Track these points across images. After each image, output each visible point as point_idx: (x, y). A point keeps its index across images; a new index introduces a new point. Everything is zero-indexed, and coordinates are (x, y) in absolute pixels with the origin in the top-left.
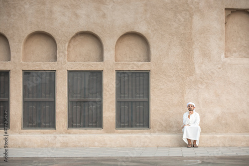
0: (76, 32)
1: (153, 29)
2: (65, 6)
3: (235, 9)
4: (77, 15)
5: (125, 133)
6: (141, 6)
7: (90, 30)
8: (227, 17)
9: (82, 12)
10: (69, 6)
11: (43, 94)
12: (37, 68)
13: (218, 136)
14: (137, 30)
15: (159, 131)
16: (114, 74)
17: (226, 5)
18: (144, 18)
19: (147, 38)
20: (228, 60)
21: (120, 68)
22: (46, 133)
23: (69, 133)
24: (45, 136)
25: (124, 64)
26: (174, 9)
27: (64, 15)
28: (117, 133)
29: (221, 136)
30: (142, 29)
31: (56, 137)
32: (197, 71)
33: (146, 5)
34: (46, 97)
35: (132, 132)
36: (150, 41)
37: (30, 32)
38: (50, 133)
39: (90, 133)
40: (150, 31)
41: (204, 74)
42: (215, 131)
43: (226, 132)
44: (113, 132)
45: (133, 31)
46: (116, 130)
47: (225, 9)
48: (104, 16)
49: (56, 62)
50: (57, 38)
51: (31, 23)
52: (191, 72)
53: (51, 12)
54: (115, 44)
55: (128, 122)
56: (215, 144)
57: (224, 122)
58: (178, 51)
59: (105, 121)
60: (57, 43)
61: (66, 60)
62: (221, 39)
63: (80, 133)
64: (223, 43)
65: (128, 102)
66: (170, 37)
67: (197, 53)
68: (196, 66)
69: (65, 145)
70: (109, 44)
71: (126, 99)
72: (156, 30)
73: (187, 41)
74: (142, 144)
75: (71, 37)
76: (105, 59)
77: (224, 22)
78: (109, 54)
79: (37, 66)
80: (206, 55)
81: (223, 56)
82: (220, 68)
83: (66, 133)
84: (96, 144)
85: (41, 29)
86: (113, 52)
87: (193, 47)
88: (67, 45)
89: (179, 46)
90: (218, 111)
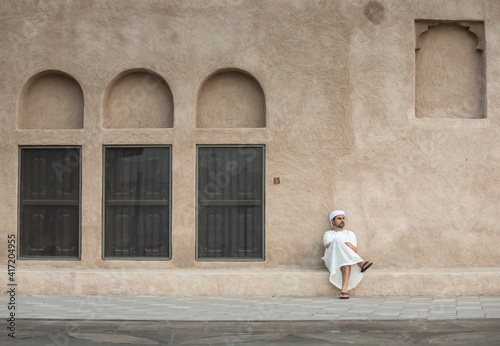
0: (120, 70)
1: (271, 63)
2: (99, 22)
3: (436, 21)
4: (122, 39)
5: (214, 268)
6: (248, 18)
7: (148, 67)
8: (421, 36)
9: (132, 32)
10: (107, 20)
11: (59, 192)
12: (46, 142)
13: (396, 274)
14: (239, 64)
15: (281, 264)
16: (194, 152)
17: (416, 14)
18: (252, 42)
19: (260, 81)
20: (421, 123)
21: (205, 140)
22: (63, 266)
23: (106, 267)
24: (54, 272)
25: (212, 131)
26: (312, 23)
27: (97, 38)
28: (199, 267)
29: (402, 274)
30: (249, 62)
31: (73, 275)
32: (360, 144)
33: (257, 15)
34: (63, 197)
35: (228, 267)
36: (265, 85)
37: (32, 72)
38: (69, 267)
39: (146, 267)
40: (265, 67)
41: (373, 151)
42: (395, 265)
43: (418, 266)
44: (192, 266)
45: (230, 66)
46: (196, 263)
47: (417, 21)
48: (175, 38)
49: (82, 130)
50: (84, 82)
51: (36, 56)
52: (348, 147)
53: (73, 32)
54: (196, 92)
55: (223, 246)
56: (389, 291)
57: (413, 246)
58: (321, 105)
59: (175, 244)
60: (84, 92)
61: (101, 124)
62: (406, 81)
63: (127, 268)
64: (411, 89)
65: (229, 206)
66: (305, 77)
67: (358, 108)
68: (357, 135)
69: (92, 291)
70: (185, 93)
71: (219, 202)
72: (276, 64)
73: (339, 86)
74: (242, 290)
75: (110, 80)
76: (176, 122)
77: (415, 47)
78: (185, 114)
79: (46, 137)
80: (377, 112)
81: (411, 113)
82: (405, 139)
83: (100, 267)
84: (152, 289)
85: (55, 66)
86: (192, 109)
87: (352, 97)
88: (103, 96)
89: (322, 96)
90: (401, 224)
